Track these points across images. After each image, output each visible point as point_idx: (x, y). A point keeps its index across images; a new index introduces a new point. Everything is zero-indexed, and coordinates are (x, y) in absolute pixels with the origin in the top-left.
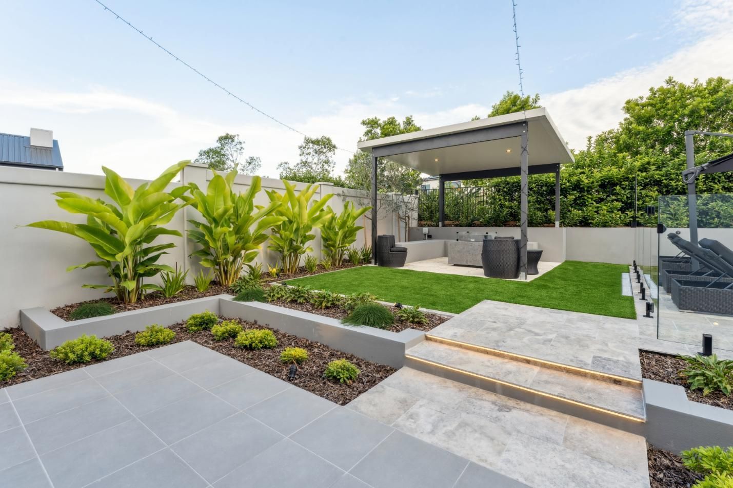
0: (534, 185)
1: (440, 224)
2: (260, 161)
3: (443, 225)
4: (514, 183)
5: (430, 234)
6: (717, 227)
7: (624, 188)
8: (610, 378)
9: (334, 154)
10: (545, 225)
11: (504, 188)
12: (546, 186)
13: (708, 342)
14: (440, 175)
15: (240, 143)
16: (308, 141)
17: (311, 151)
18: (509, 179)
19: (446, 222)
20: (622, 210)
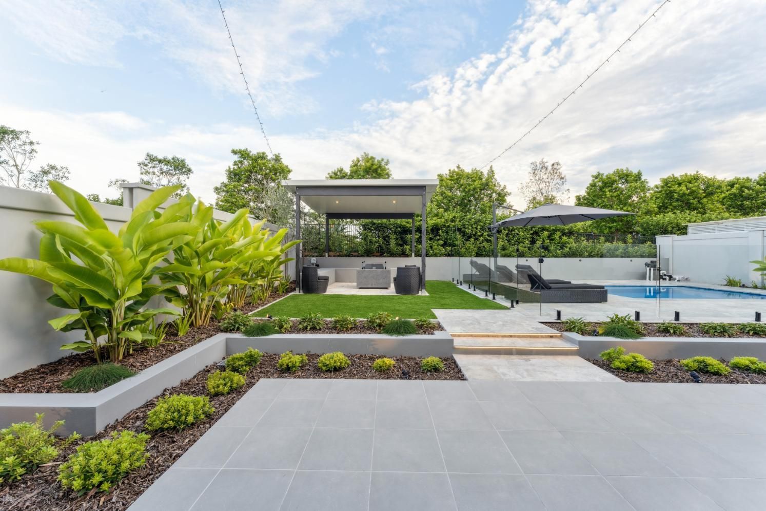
0: (392, 227)
1: (327, 255)
2: (69, 173)
3: (329, 256)
4: (378, 224)
5: (318, 264)
6: (485, 257)
7: (443, 232)
8: (548, 336)
9: (188, 178)
10: (402, 255)
11: (371, 227)
12: (400, 227)
13: (559, 313)
14: (326, 214)
15: (31, 143)
16: (152, 159)
17: (156, 170)
18: (375, 221)
19: (330, 253)
20: (443, 246)
